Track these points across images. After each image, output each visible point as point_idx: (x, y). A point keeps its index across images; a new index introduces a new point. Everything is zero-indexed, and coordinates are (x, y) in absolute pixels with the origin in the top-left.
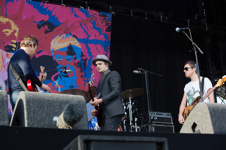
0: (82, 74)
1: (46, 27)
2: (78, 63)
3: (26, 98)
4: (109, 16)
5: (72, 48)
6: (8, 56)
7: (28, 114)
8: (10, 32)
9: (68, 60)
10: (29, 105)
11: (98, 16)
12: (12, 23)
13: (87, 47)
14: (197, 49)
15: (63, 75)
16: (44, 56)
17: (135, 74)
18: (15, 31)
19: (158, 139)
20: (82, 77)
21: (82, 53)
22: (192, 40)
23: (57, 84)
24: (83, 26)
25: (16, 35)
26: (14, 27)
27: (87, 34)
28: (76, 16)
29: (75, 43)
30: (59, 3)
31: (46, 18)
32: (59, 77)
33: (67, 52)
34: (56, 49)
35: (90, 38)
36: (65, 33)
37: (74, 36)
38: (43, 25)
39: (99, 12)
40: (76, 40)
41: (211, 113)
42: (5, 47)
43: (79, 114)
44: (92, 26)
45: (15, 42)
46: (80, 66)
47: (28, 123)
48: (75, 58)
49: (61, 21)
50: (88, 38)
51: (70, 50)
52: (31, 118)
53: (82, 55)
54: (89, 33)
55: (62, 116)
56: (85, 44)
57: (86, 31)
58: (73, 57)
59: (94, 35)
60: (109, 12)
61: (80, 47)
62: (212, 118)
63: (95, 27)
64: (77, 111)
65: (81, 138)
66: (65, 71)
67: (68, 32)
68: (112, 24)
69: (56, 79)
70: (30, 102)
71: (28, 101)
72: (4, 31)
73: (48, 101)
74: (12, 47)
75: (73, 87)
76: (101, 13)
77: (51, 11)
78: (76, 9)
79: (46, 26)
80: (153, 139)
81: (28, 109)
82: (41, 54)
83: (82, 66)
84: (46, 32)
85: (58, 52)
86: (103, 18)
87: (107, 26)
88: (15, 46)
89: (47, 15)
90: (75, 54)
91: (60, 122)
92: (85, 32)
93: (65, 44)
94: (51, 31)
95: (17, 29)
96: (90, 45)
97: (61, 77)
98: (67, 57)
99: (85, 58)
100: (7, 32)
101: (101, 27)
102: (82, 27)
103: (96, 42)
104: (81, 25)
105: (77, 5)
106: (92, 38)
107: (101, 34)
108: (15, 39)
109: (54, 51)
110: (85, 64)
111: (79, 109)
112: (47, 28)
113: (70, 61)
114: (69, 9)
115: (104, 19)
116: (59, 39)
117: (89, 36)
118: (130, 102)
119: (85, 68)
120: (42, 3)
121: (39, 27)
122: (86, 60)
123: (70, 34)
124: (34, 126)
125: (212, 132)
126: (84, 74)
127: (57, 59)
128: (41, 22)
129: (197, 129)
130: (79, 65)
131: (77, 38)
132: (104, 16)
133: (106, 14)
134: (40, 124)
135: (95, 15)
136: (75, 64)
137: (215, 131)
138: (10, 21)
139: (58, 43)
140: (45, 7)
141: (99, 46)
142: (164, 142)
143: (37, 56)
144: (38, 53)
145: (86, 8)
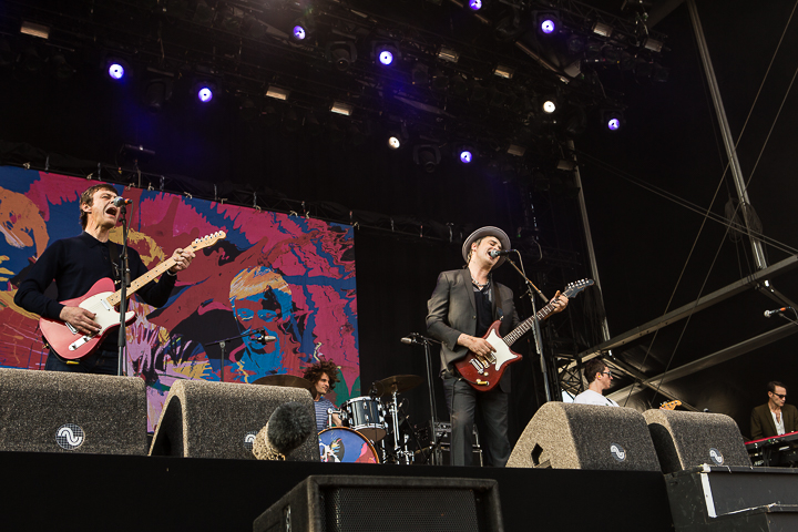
0: (294, 346)
1: (222, 252)
2: (285, 325)
3: (187, 393)
4: (348, 230)
5: (273, 294)
7: (190, 430)
9: (265, 318)
10: (194, 409)
11: (326, 230)
12: (152, 243)
13: (306, 292)
15: (254, 350)
16: (216, 312)
17: (405, 344)
19: (479, 483)
20: (295, 352)
21: (294, 304)
22: (524, 275)
23: (241, 368)
24: (296, 249)
27: (305, 266)
28: (283, 230)
29: (280, 285)
30: (250, 204)
32: (245, 353)
33: (263, 302)
34: (242, 296)
35: (311, 274)
36: (259, 264)
37: (278, 271)
38: (215, 248)
39: (328, 222)
40: (281, 279)
43: (302, 428)
44: (314, 249)
46: (291, 331)
47: (190, 449)
48: (280, 316)
49: (252, 240)
50: (306, 274)
51: (270, 299)
52: (198, 437)
53: (295, 308)
54: (309, 264)
55: (264, 432)
56: (301, 287)
57: (303, 260)
58: (275, 313)
59: (317, 267)
60: (347, 222)
61: (290, 292)
62: (574, 436)
63: (320, 252)
64: (298, 420)
65: (314, 480)
66: (263, 339)
67: (266, 263)
68: (355, 246)
69: (238, 357)
70: (196, 402)
71: (190, 401)
73: (235, 399)
75: (274, 372)
76: (333, 224)
77: (232, 219)
78: (282, 217)
79: (221, 249)
80: (468, 482)
81: (190, 417)
82: (209, 308)
83: (296, 330)
84: (221, 263)
85: (245, 303)
86: (335, 234)
87: (343, 251)
89: (224, 228)
90: (279, 306)
91: (261, 444)
92: (300, 262)
93: (261, 287)
94: (231, 260)
97: (249, 354)
98: (263, 313)
99: (300, 313)
101: (333, 253)
102: (294, 253)
103: (323, 281)
104: (292, 247)
105: (284, 209)
106: (314, 273)
107: (333, 265)
109: (237, 302)
110: (301, 326)
111: (301, 418)
112: (224, 253)
113: (268, 321)
114: (268, 216)
115: (339, 236)
116: (246, 277)
117: (309, 270)
118: (395, 403)
119: (302, 335)
120: (213, 203)
121: (207, 252)
122: (304, 317)
123: (270, 266)
124: (203, 456)
125: (577, 466)
126: (299, 345)
127: (243, 317)
129: (542, 459)
130: (286, 328)
131: (282, 274)
132: (338, 230)
133: (343, 226)
134: (217, 450)
135: (321, 229)
136: (280, 327)
137: (582, 463)
138: (148, 239)
139: (245, 285)
140: (220, 211)
141: (329, 290)
142: (491, 489)
143: (202, 311)
144: (204, 305)
145: (301, 213)
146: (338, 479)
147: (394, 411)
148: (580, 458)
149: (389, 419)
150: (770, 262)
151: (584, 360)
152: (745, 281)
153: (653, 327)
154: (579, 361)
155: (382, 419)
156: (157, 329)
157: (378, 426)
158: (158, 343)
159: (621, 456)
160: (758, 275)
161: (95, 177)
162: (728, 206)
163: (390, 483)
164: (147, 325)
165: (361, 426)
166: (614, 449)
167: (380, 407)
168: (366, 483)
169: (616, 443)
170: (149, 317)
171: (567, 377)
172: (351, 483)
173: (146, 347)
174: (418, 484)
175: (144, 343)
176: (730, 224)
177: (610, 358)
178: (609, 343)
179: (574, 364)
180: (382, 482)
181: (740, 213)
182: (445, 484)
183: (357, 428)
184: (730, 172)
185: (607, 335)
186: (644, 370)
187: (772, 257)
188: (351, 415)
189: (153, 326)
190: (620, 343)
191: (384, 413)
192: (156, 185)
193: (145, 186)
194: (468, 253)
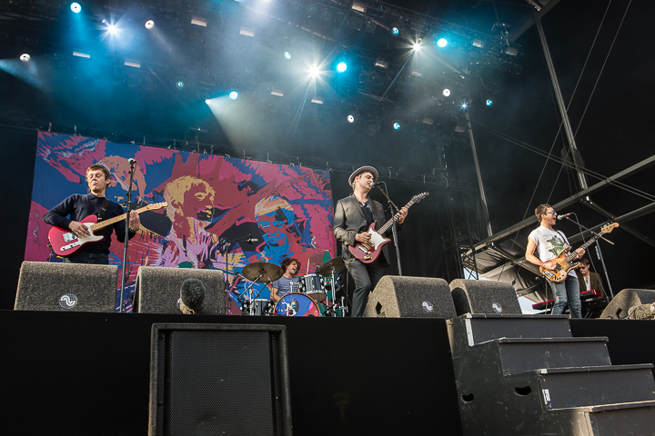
0: (297, 239)
2: (290, 228)
4: (326, 173)
5: (282, 212)
6: (201, 225)
8: (204, 195)
9: (277, 226)
10: (147, 284)
11: (312, 173)
12: (207, 185)
13: (303, 208)
14: (394, 208)
16: (247, 224)
18: (210, 195)
19: (272, 327)
20: (298, 243)
21: (295, 215)
23: (263, 256)
24: (295, 185)
25: (212, 199)
26: (209, 189)
27: (301, 194)
28: (286, 175)
29: (286, 206)
30: (265, 160)
31: (248, 178)
32: (266, 247)
33: (276, 216)
34: (263, 214)
35: (305, 198)
37: (284, 198)
38: (245, 186)
39: (314, 169)
40: (286, 202)
41: (397, 290)
42: (198, 214)
44: (306, 184)
45: (210, 207)
46: (294, 231)
49: (267, 180)
50: (302, 198)
51: (280, 214)
53: (296, 218)
54: (304, 193)
56: (299, 205)
57: (300, 190)
58: (284, 222)
59: (309, 193)
60: (325, 168)
61: (292, 209)
63: (310, 186)
68: (331, 181)
69: (261, 250)
71: (145, 279)
72: (196, 195)
74: (207, 214)
75: (285, 256)
76: (316, 170)
77: (255, 169)
78: (285, 166)
79: (249, 187)
82: (242, 221)
84: (249, 195)
86: (318, 175)
87: (324, 185)
88: (210, 213)
89: (250, 174)
90: (286, 218)
92: (298, 191)
93: (274, 208)
94: (255, 193)
95: (213, 193)
96: (306, 206)
97: (268, 247)
98: (276, 222)
99: (300, 220)
100: (201, 196)
101: (318, 186)
102: (293, 187)
103: (313, 202)
104: (292, 184)
105: (286, 162)
106: (308, 197)
107: (318, 193)
108: (211, 205)
109: (259, 217)
110: (301, 227)
112: (250, 189)
113: (279, 227)
114: (276, 167)
115: (320, 177)
116: (264, 202)
117: (304, 195)
118: (333, 278)
119: (302, 233)
120: (243, 160)
121: (240, 188)
123: (279, 195)
125: (398, 316)
126: (300, 238)
127: (263, 226)
128: (242, 182)
129: (381, 312)
131: (287, 200)
132: (320, 173)
133: (322, 171)
134: (159, 308)
135: (309, 173)
136: (287, 230)
138: (204, 182)
139: (264, 207)
140: (247, 165)
141: (317, 206)
142: (280, 332)
143: (238, 224)
144: (239, 220)
145: (297, 164)
146: (172, 325)
147: (332, 283)
148: (400, 310)
149: (328, 288)
150: (589, 185)
151: (476, 249)
152: (573, 197)
153: (517, 228)
154: (473, 250)
155: (323, 287)
156: (211, 235)
157: (320, 291)
158: (212, 244)
159: (430, 308)
160: (581, 193)
161: (172, 147)
162: (563, 151)
163: (208, 328)
164: (205, 233)
165: (311, 292)
166: (425, 304)
167: (322, 280)
168: (191, 328)
169: (426, 300)
170: (206, 229)
171: (467, 259)
172: (181, 328)
173: (205, 246)
174: (228, 328)
175: (203, 244)
176: (565, 162)
177: (493, 248)
178: (492, 238)
179: (471, 251)
180: (203, 328)
181: (570, 155)
182: (247, 328)
183: (308, 293)
184: (563, 126)
185: (490, 233)
186: (513, 253)
187: (590, 182)
188: (304, 285)
189: (209, 234)
190: (498, 238)
191: (325, 284)
192: (209, 151)
193: (202, 151)
194: (352, 182)
